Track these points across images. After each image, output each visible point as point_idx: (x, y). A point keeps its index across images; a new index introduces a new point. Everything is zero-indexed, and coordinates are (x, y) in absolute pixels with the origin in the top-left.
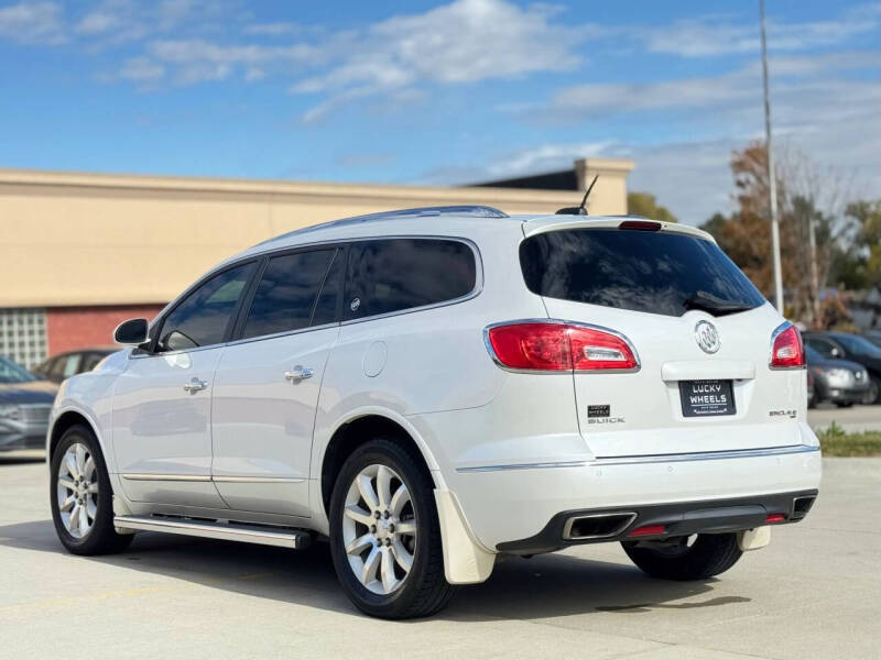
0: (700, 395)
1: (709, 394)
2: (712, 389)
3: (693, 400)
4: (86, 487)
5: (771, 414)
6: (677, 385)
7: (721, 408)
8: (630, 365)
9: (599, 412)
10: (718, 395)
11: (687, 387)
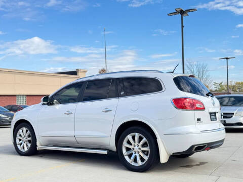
4: (26, 138)
8: (203, 109)
9: (199, 120)
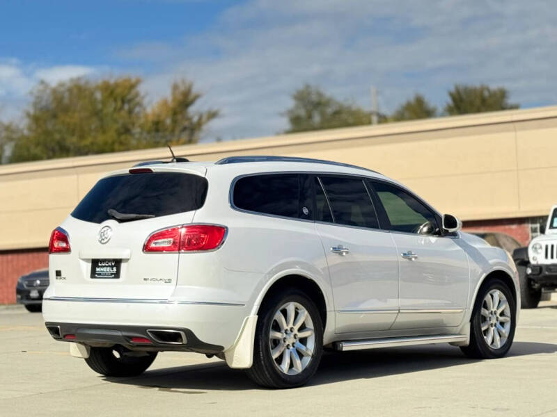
0: (102, 267)
1: (107, 267)
2: (110, 264)
3: (98, 269)
5: (145, 279)
6: (91, 261)
7: (112, 274)
10: (112, 267)
11: (95, 263)
